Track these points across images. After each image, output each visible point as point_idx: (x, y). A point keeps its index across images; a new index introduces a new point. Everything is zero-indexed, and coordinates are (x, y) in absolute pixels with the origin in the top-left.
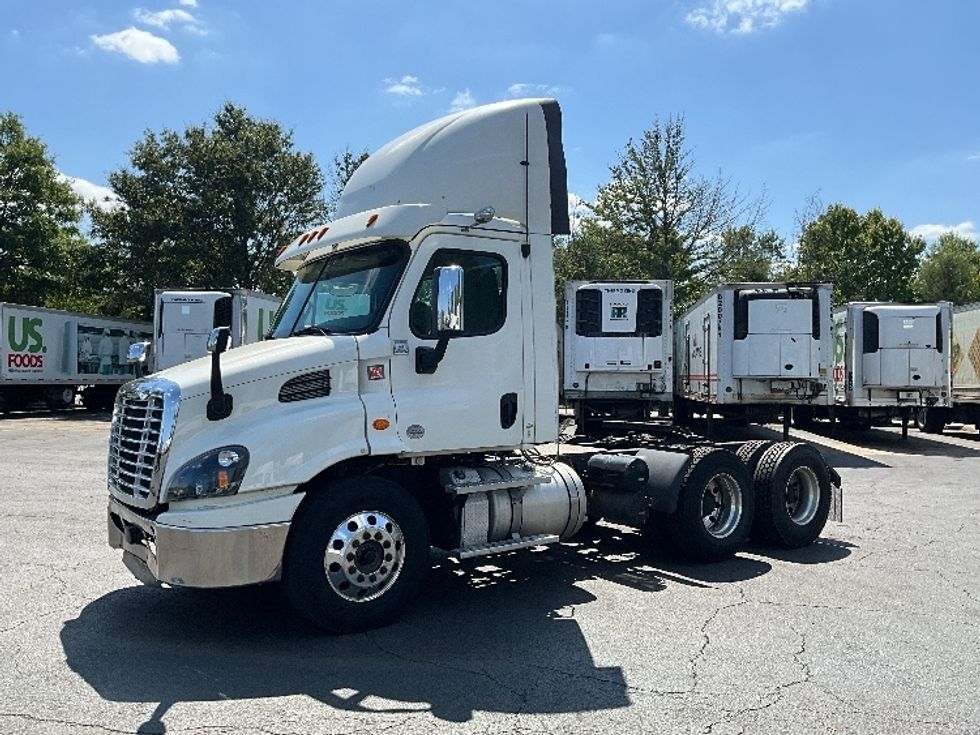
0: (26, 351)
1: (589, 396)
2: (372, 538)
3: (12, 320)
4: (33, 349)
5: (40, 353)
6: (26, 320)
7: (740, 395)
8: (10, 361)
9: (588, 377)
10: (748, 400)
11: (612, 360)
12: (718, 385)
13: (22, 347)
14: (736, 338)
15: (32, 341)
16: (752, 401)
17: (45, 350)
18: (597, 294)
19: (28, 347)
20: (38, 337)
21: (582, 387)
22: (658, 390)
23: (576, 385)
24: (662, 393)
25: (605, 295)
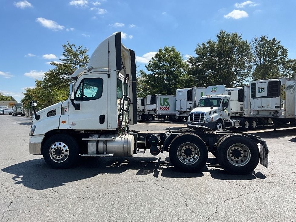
0: (164, 106)
2: (59, 148)
3: (161, 98)
4: (166, 106)
5: (168, 106)
6: (164, 99)
8: (161, 109)
11: (259, 106)
13: (163, 105)
15: (166, 104)
17: (170, 106)
19: (165, 105)
20: (168, 103)
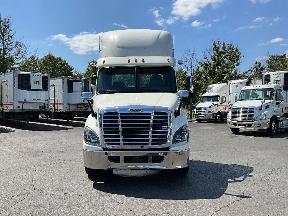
1: (24, 111)
7: (69, 109)
9: (23, 104)
10: (71, 111)
11: (34, 98)
12: (63, 106)
14: (68, 92)
16: (73, 111)
18: (29, 76)
21: (21, 108)
22: (47, 108)
23: (18, 107)
24: (48, 109)
25: (31, 76)
